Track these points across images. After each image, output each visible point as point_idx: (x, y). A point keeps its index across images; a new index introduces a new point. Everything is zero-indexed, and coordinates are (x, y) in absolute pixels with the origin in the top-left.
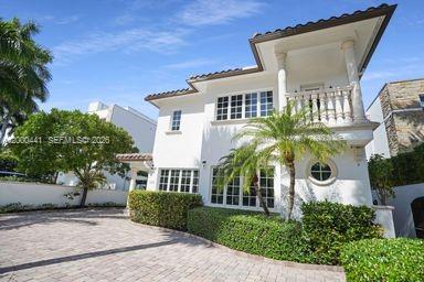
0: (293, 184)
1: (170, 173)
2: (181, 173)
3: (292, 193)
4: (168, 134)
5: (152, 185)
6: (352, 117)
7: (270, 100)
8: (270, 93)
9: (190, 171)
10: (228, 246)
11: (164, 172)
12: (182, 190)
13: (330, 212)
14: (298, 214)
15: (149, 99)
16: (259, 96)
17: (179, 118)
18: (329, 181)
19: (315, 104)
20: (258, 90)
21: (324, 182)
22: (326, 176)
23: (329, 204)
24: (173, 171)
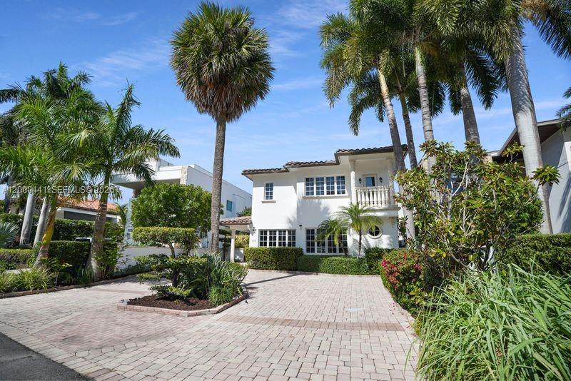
0: (360, 239)
1: (268, 233)
2: (277, 233)
3: (360, 244)
4: (263, 202)
5: (254, 242)
6: (390, 203)
7: (344, 183)
8: (343, 178)
9: (285, 231)
10: (329, 273)
11: (263, 232)
12: (280, 245)
13: (378, 252)
14: (363, 254)
15: (245, 173)
16: (335, 179)
17: (272, 189)
18: (378, 236)
19: (371, 195)
20: (335, 175)
21: (376, 237)
22: (377, 233)
23: (377, 248)
24: (271, 231)
